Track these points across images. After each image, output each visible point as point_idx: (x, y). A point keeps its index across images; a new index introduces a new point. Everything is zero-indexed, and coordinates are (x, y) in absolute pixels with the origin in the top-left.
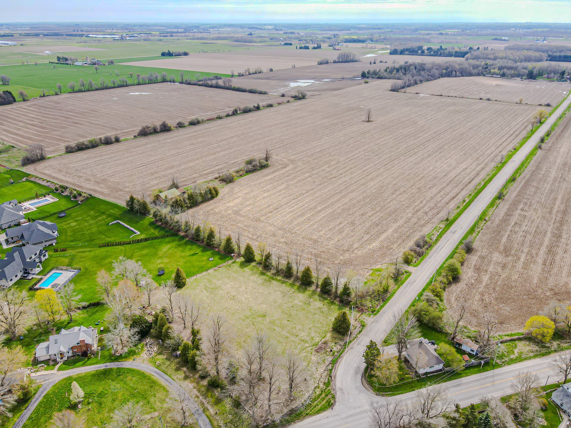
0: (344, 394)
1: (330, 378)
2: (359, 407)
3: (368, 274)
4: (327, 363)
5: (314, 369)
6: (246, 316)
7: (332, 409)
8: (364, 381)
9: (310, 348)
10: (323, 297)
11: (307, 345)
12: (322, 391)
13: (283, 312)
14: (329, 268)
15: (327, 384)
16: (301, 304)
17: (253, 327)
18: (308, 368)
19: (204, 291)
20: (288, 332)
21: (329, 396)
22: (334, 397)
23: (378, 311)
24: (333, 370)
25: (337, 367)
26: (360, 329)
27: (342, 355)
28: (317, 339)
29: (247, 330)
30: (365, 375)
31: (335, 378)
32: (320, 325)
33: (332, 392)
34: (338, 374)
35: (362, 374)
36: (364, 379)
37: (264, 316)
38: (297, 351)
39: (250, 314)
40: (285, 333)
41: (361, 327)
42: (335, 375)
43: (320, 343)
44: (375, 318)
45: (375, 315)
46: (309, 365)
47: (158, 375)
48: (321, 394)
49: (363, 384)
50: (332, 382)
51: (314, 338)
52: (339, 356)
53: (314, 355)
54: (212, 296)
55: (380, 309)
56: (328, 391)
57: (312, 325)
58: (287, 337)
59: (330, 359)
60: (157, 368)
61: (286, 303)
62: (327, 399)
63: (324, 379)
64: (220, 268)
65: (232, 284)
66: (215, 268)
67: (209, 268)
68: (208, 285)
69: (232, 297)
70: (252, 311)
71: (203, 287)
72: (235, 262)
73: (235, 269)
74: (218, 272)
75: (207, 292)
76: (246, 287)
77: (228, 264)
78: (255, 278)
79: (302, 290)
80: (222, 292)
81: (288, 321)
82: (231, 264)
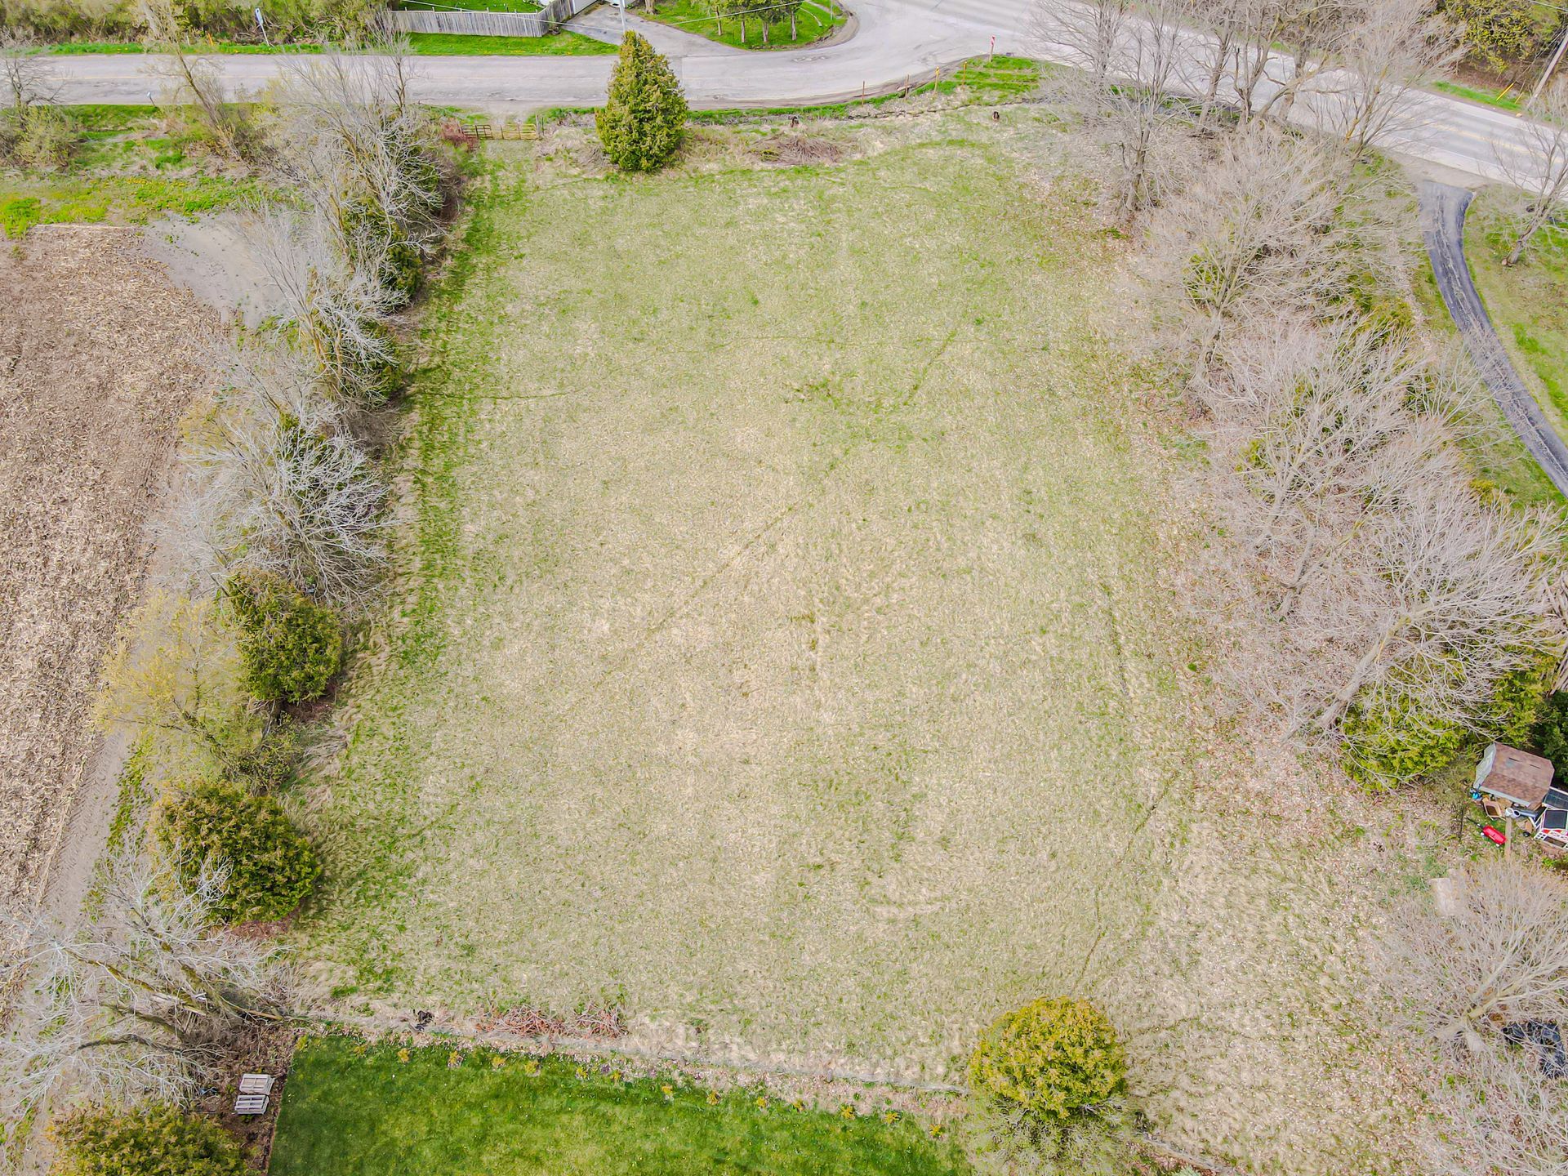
0: (931, 53)
1: (912, 92)
3: (90, 230)
4: (855, 123)
6: (900, 451)
7: (1009, 53)
8: (831, 40)
9: (841, 175)
10: (458, 283)
11: (835, 191)
12: (983, 87)
13: (714, 347)
14: (103, 389)
15: (942, 87)
16: (585, 325)
17: (933, 381)
18: (937, 139)
19: (933, 820)
20: (829, 265)
21: (979, 69)
22: (968, 62)
24: (871, 97)
25: (848, 96)
28: (771, 182)
29: (974, 379)
32: (680, 211)
33: (956, 70)
36: (824, 43)
37: (820, 389)
38: (901, 197)
39: (865, 446)
40: (847, 271)
42: (886, 86)
43: (781, 166)
44: (477, 104)
46: (922, 145)
48: (995, 86)
49: (848, 39)
50: (922, 82)
51: (775, 190)
52: (789, 111)
53: (863, 153)
54: (921, 736)
56: (966, 78)
57: (701, 231)
58: (859, 253)
59: (828, 125)
61: (638, 373)
62: (991, 72)
63: (934, 100)
64: (559, 999)
65: (687, 737)
66: (581, 1046)
67: (627, 1096)
68: (842, 869)
69: (822, 620)
70: (837, 452)
71: (893, 891)
72: (367, 972)
73: (483, 874)
74: (614, 972)
75: (920, 797)
76: (661, 627)
77: (432, 1001)
78: (513, 649)
79: (457, 374)
80: (827, 717)
81: (756, 302)
82: (432, 963)
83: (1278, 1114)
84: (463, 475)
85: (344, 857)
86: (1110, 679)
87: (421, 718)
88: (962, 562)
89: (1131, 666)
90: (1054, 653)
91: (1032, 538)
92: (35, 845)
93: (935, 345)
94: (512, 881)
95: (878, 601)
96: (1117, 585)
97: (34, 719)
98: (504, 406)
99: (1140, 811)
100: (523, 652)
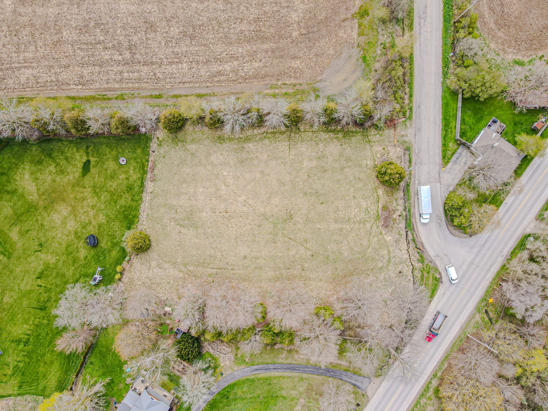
0: (442, 259)
1: (419, 251)
2: (463, 263)
3: (355, 35)
4: (403, 233)
5: (398, 252)
6: (270, 233)
7: (442, 282)
8: (451, 228)
9: (376, 227)
10: (331, 131)
11: (368, 225)
12: (422, 272)
13: (305, 194)
14: (294, 57)
15: (422, 260)
16: (314, 163)
17: (292, 243)
18: (392, 255)
19: (184, 231)
20: (336, 222)
21: (432, 272)
22: (437, 269)
23: (411, 109)
24: (416, 239)
25: (417, 232)
26: (407, 157)
27: (412, 211)
28: (373, 209)
29: (292, 252)
30: (448, 221)
31: (423, 246)
32: (361, 184)
33: (431, 265)
34: (424, 240)
35: (446, 222)
36: (450, 226)
37: (291, 217)
38: (365, 242)
39: (272, 226)
40: (334, 226)
41: (407, 153)
42: (422, 243)
43: (380, 211)
44: (414, 125)
45: (410, 118)
46: (389, 250)
47: (263, 370)
48: (423, 275)
49: (452, 234)
50: (424, 254)
51: (369, 209)
52: (410, 215)
53: (386, 234)
54: (200, 231)
55: (411, 101)
56: (427, 267)
57: (352, 190)
58: (341, 230)
59: (403, 225)
60: (253, 365)
61: (297, 177)
62: (431, 276)
63: (415, 257)
64: (156, 171)
65: (201, 190)
66: (149, 175)
67: (142, 183)
68: (176, 216)
69: (226, 214)
70: (270, 220)
71: (172, 223)
72: (161, 142)
73: (176, 157)
74: (160, 180)
75: (188, 229)
76: (225, 184)
77: (156, 152)
78: (220, 157)
79: (297, 136)
80: (204, 214)
81: (322, 204)
82: (162, 151)
83: (138, 274)
84: (266, 142)
85: (180, 135)
86: (211, 266)
87: (206, 143)
88: (239, 243)
89: (214, 270)
90: (217, 257)
91: (245, 257)
92: (184, 83)
93: (305, 245)
94: (175, 162)
95: (230, 226)
96: (234, 272)
97: (209, 74)
98: (287, 148)
99: (185, 266)
100: (220, 159)
